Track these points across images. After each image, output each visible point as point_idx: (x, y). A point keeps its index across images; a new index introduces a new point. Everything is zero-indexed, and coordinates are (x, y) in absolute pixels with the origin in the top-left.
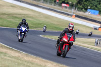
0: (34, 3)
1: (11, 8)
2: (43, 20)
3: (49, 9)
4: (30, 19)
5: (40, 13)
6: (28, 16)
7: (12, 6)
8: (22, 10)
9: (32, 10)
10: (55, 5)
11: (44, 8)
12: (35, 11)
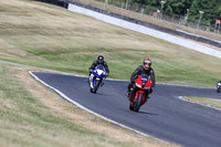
0: (166, 26)
1: (117, 36)
2: (185, 63)
3: (200, 40)
4: (158, 61)
5: (178, 47)
6: (153, 53)
7: (118, 33)
8: (140, 40)
9: (162, 41)
10: (212, 31)
11: (187, 37)
12: (169, 43)
